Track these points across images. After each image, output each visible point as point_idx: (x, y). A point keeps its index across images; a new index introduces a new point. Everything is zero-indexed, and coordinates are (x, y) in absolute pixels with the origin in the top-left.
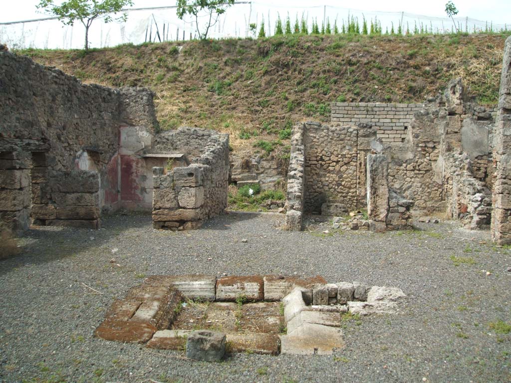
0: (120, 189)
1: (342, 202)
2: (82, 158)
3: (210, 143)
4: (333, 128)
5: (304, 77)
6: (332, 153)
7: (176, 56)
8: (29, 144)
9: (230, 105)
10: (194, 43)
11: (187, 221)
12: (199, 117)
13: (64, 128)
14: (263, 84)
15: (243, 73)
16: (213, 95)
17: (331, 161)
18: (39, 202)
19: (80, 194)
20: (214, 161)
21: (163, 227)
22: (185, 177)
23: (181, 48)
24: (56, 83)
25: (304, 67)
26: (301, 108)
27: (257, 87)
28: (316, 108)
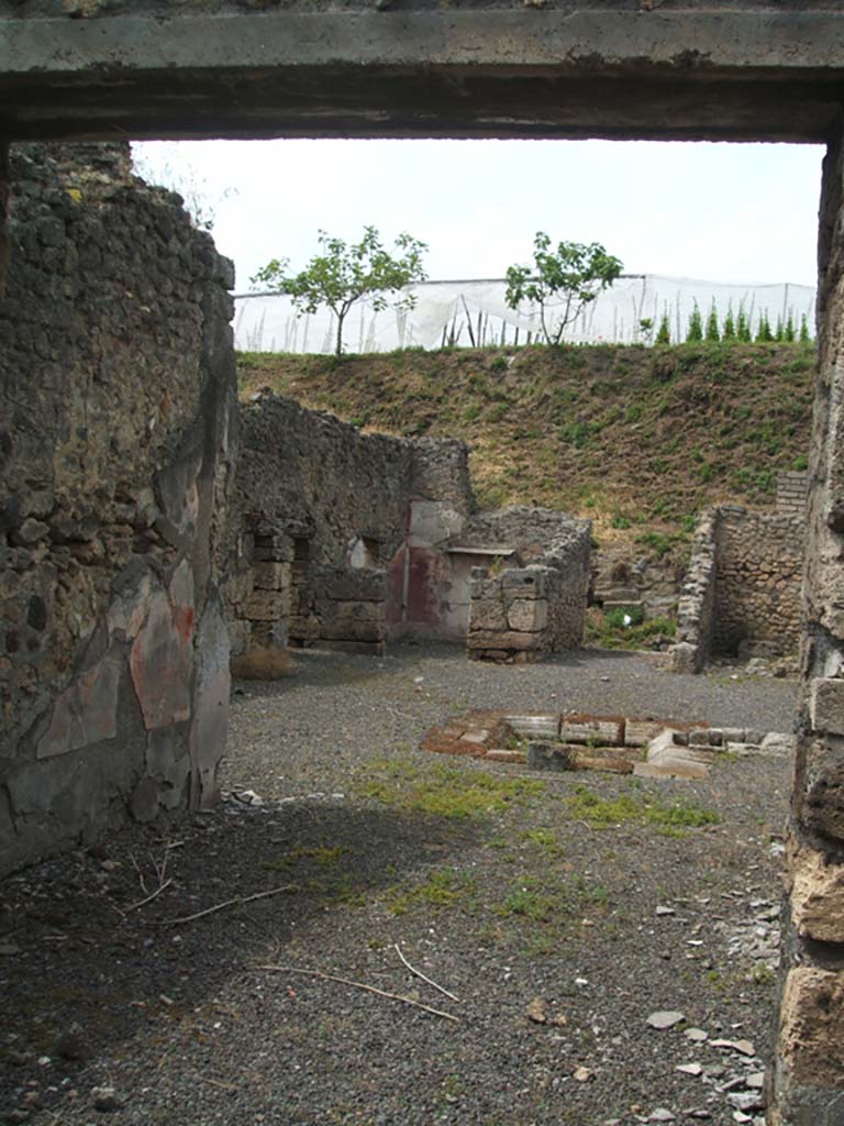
0: (405, 603)
1: (776, 639)
2: (356, 549)
3: (559, 534)
4: (767, 518)
5: (735, 421)
6: (762, 559)
7: (503, 374)
8: (291, 526)
9: (598, 466)
10: (536, 351)
11: (520, 651)
12: (541, 486)
13: (334, 502)
14: (659, 432)
15: (624, 410)
16: (567, 448)
17: (759, 572)
18: (295, 612)
19: (359, 603)
20: (565, 562)
21: (483, 658)
22: (521, 583)
23: (512, 359)
24: (327, 434)
25: (735, 403)
26: (726, 477)
27: (647, 437)
28: (754, 479)
